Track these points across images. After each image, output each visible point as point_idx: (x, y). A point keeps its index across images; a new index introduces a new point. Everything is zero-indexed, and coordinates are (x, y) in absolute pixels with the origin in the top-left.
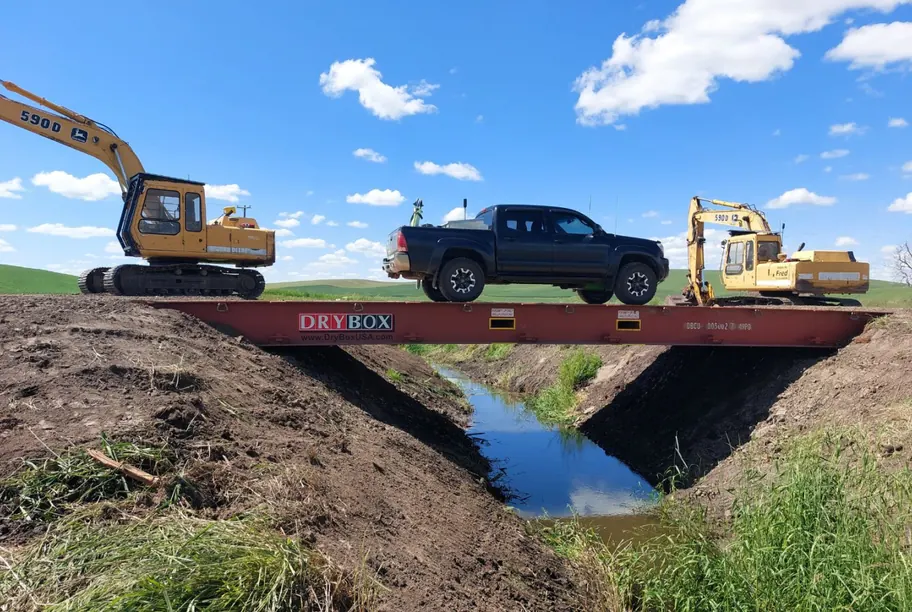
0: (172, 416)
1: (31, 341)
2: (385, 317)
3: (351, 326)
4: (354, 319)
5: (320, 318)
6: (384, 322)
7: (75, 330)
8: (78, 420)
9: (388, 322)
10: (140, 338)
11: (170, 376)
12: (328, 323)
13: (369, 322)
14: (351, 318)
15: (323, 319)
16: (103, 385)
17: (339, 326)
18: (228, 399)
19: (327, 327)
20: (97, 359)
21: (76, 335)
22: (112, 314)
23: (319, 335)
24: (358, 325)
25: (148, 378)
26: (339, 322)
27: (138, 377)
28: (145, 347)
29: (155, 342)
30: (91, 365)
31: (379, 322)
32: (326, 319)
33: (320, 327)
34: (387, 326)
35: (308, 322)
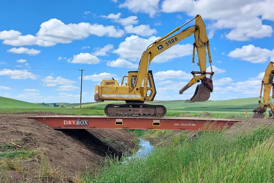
0: (25, 139)
1: (2, 126)
2: (86, 121)
3: (77, 124)
4: (78, 122)
5: (69, 121)
6: (86, 123)
7: (10, 124)
8: (10, 139)
9: (87, 123)
10: (23, 126)
11: (27, 133)
12: (71, 123)
13: (82, 123)
14: (77, 121)
15: (70, 122)
16: (15, 134)
17: (74, 124)
18: (39, 139)
19: (71, 124)
20: (14, 129)
21: (10, 125)
22: (18, 121)
23: (69, 126)
24: (79, 123)
25: (23, 133)
26: (74, 123)
27: (21, 133)
28: (24, 128)
29: (26, 127)
30: (13, 130)
31: (85, 122)
32: (71, 122)
33: (69, 124)
34: (87, 124)
35: (66, 122)
